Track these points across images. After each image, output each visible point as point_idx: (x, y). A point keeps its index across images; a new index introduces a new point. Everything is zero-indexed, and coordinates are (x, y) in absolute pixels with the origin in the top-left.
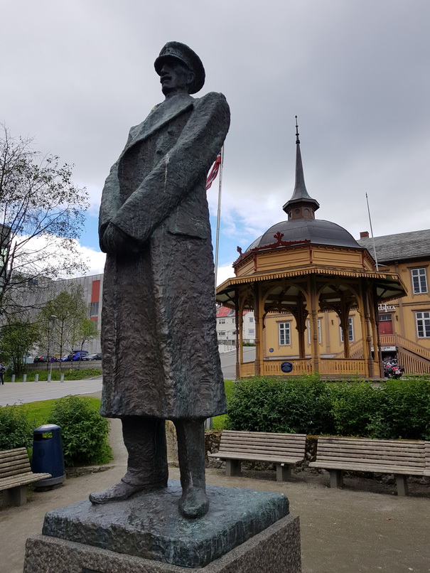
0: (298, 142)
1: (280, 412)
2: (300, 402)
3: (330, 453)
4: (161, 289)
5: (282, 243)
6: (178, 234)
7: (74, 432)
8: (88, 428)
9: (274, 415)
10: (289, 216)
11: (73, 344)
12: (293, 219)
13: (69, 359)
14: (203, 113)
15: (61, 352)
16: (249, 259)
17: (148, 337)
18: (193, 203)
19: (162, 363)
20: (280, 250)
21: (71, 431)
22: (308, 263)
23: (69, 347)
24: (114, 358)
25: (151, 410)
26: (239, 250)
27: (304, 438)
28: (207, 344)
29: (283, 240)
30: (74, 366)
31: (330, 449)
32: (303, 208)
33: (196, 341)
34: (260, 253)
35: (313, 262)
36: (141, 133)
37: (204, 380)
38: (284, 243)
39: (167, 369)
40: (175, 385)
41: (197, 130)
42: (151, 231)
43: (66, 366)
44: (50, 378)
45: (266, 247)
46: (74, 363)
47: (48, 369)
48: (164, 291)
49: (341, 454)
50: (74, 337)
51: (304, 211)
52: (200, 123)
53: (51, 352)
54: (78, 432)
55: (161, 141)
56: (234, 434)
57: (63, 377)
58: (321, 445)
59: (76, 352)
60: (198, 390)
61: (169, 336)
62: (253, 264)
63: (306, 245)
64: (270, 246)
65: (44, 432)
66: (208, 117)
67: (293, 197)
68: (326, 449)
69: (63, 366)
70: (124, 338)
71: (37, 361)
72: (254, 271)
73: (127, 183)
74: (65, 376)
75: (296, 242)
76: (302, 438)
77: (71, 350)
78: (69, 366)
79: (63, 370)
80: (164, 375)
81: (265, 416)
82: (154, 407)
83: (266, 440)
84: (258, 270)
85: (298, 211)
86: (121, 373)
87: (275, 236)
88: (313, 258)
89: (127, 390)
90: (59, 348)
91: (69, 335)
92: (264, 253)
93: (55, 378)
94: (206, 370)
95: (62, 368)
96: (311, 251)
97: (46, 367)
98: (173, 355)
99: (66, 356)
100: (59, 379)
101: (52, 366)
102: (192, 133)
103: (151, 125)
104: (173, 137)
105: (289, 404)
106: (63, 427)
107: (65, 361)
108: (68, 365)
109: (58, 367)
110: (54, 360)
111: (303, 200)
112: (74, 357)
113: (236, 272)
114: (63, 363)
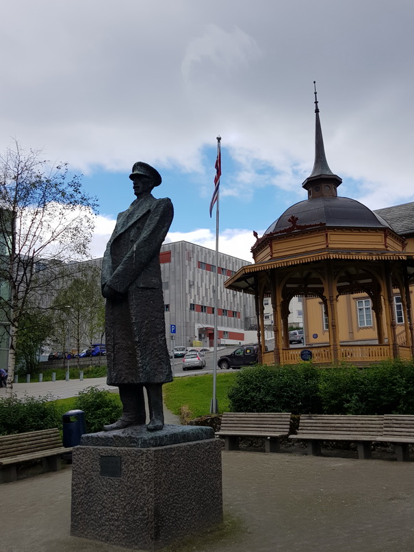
0: (317, 111)
1: (274, 395)
2: (291, 386)
3: (309, 428)
4: (134, 318)
5: (297, 226)
6: (142, 288)
7: (96, 418)
8: (108, 413)
9: (268, 399)
10: (309, 193)
11: (91, 337)
12: (313, 198)
13: (88, 355)
14: (156, 214)
15: (79, 347)
16: (266, 245)
17: (129, 343)
18: (150, 268)
19: (136, 356)
20: (296, 235)
21: (94, 416)
22: (324, 246)
23: (87, 341)
24: (112, 355)
25: (132, 380)
26: (255, 234)
27: (289, 416)
28: (160, 345)
29: (298, 223)
30: (94, 362)
31: (310, 425)
32: (323, 185)
33: (154, 343)
34: (275, 238)
35: (330, 246)
36: (122, 228)
37: (159, 364)
38: (299, 227)
39: (138, 359)
40: (142, 367)
41: (152, 226)
42: (128, 288)
43: (85, 363)
44: (68, 376)
45: (281, 232)
46: (93, 358)
47: (65, 367)
48: (136, 319)
49: (318, 428)
50: (91, 330)
51: (325, 188)
52: (154, 222)
53: (67, 346)
54: (99, 417)
55: (133, 233)
56: (232, 416)
57: (82, 375)
58: (303, 421)
59: (95, 346)
60: (156, 369)
61: (139, 342)
62: (269, 250)
63: (322, 229)
64: (285, 231)
65: (72, 415)
66: (158, 218)
67: (313, 173)
68: (306, 425)
69: (82, 363)
70: (117, 344)
71: (52, 358)
72: (270, 257)
73: (115, 257)
74: (84, 374)
75: (311, 226)
76: (287, 416)
77: (89, 344)
78: (88, 363)
79: (82, 367)
80: (137, 361)
81: (261, 399)
82: (133, 379)
83: (258, 419)
84: (275, 255)
85: (318, 189)
86: (117, 362)
87: (289, 220)
88: (329, 242)
89: (120, 370)
90: (76, 342)
91: (86, 327)
92: (280, 238)
93: (73, 376)
94: (160, 359)
95: (80, 366)
96: (327, 234)
97: (62, 365)
98: (141, 352)
99: (85, 351)
100: (78, 377)
101: (69, 363)
102: (148, 230)
103: (128, 223)
104: (140, 230)
105: (281, 388)
106: (88, 413)
107: (84, 356)
108: (87, 361)
109: (76, 364)
110: (71, 357)
111: (323, 177)
112: (93, 351)
113: (254, 257)
114: (81, 360)
